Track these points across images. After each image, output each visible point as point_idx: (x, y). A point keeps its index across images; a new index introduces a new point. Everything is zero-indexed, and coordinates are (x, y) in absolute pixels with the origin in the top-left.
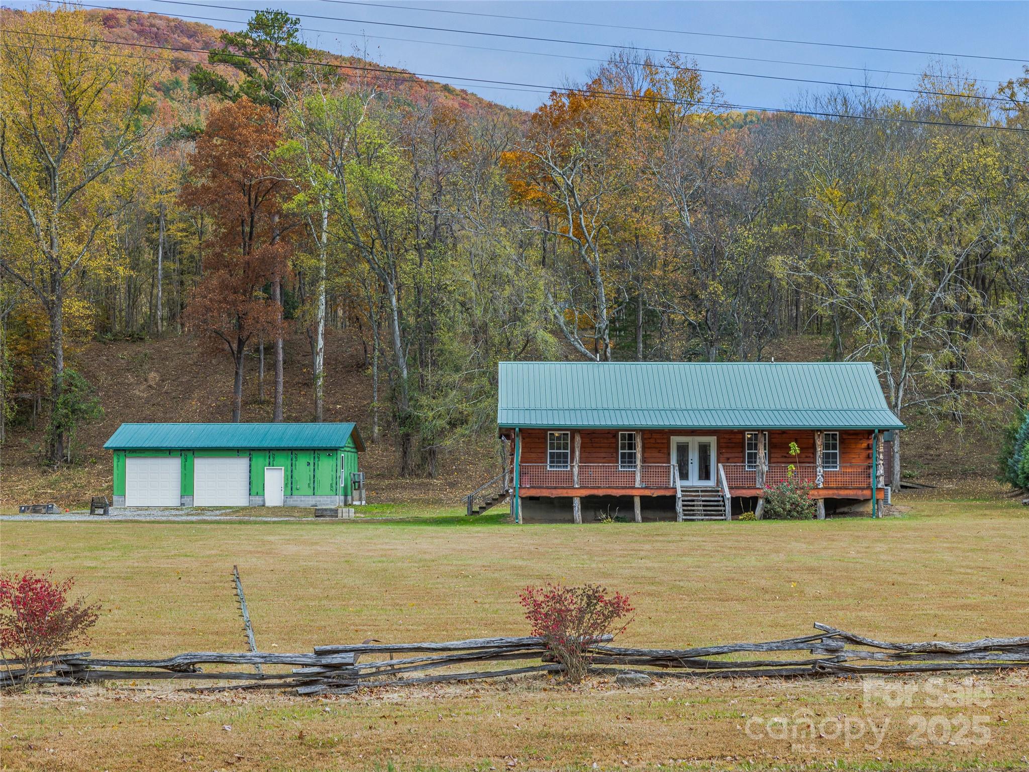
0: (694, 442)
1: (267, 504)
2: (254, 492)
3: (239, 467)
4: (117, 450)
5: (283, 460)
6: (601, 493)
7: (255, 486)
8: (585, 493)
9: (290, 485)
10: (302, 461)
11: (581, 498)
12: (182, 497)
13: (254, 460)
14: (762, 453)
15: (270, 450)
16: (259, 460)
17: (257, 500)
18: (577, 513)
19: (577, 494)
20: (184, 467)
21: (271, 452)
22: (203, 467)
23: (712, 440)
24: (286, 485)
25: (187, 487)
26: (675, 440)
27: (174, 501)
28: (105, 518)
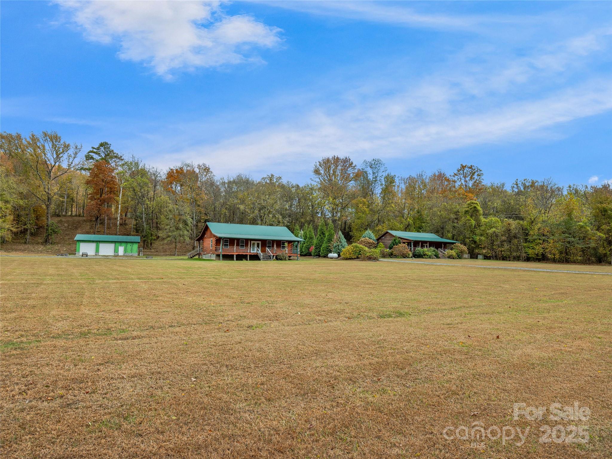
0: (256, 242)
1: (119, 255)
2: (116, 252)
3: (112, 246)
4: (78, 241)
5: (124, 244)
6: (240, 254)
7: (116, 251)
8: (237, 254)
9: (125, 250)
10: (129, 245)
11: (236, 255)
12: (96, 253)
13: (116, 244)
14: (275, 246)
15: (120, 242)
16: (117, 244)
17: (116, 254)
18: (235, 258)
19: (235, 254)
20: (97, 245)
21: (121, 242)
22: (101, 245)
23: (260, 242)
24: (124, 250)
25: (97, 250)
26: (252, 242)
27: (94, 254)
28: (86, 258)
